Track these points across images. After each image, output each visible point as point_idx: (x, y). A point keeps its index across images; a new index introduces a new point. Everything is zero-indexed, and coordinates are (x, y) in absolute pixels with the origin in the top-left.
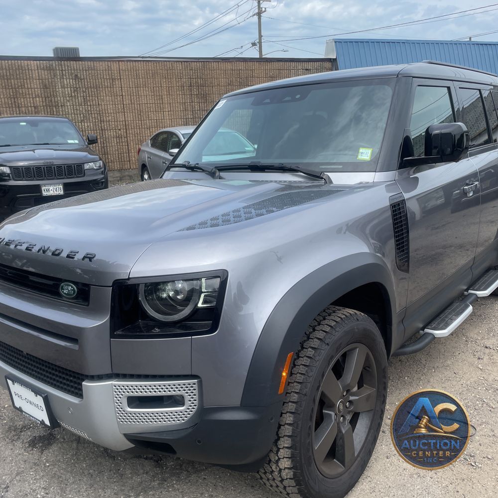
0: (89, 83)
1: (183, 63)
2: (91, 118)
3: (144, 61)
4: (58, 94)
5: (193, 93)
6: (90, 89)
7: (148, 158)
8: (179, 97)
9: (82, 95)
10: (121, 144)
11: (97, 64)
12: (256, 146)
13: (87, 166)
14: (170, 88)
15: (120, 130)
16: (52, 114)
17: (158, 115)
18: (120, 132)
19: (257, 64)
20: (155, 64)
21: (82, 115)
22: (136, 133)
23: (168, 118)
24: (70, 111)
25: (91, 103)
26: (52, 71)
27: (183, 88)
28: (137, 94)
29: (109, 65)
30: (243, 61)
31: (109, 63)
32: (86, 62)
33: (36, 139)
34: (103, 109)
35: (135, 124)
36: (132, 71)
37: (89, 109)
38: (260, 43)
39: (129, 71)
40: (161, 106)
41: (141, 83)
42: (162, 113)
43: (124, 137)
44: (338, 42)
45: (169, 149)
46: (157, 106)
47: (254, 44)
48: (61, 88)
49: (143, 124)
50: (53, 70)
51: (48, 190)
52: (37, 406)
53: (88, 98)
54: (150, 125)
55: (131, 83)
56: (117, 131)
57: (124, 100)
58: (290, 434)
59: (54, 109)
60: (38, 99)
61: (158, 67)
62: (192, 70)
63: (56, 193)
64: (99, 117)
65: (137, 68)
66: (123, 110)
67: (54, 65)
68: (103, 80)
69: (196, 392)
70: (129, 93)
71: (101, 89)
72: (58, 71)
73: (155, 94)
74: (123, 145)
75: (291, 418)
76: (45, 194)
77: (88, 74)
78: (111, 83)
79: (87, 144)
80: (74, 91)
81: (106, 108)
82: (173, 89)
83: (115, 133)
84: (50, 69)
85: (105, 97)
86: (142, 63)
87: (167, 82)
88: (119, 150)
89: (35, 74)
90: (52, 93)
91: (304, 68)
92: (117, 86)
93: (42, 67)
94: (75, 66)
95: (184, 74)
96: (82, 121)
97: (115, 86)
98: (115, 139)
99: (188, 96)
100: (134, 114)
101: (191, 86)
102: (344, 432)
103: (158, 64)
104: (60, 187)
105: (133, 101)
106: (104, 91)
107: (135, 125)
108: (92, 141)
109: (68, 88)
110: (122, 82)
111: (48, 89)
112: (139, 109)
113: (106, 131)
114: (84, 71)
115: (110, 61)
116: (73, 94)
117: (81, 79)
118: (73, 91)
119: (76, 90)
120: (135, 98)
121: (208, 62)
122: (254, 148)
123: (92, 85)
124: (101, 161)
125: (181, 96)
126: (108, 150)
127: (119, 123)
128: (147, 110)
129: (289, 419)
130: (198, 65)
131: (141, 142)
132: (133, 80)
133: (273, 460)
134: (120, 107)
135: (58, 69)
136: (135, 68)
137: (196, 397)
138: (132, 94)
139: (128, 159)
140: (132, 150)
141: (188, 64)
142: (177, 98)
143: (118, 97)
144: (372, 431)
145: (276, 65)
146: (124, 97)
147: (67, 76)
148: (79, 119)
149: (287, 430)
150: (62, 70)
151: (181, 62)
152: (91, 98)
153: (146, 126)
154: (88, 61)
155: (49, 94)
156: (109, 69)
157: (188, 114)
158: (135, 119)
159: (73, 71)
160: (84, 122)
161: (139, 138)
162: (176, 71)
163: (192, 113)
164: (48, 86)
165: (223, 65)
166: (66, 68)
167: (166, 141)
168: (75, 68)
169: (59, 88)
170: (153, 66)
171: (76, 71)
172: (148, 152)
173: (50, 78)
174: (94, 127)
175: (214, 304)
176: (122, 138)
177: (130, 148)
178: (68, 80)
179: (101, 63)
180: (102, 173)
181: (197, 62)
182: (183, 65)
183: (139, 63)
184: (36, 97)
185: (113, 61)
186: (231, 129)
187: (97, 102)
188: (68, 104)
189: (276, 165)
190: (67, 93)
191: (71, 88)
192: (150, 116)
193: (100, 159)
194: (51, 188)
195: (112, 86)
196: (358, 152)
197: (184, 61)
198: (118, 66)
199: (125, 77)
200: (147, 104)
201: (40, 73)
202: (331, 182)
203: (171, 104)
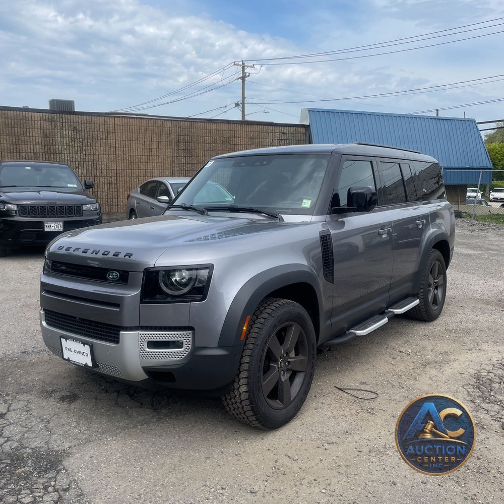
0: (86, 135)
1: (173, 122)
2: (85, 165)
3: (137, 118)
4: (57, 143)
5: (180, 148)
6: (86, 140)
7: (137, 203)
8: (167, 151)
9: (79, 145)
10: (111, 190)
11: (95, 119)
12: (235, 197)
13: (85, 208)
14: (160, 143)
15: (111, 177)
16: (49, 161)
17: (147, 166)
18: (111, 179)
19: (239, 127)
20: (147, 121)
21: (77, 162)
22: (126, 180)
23: (156, 169)
24: (66, 158)
25: (87, 153)
26: (53, 123)
27: (171, 143)
28: (129, 147)
29: (106, 120)
30: (227, 123)
31: (106, 118)
32: (85, 116)
33: (38, 181)
34: (97, 158)
35: (125, 172)
36: (126, 126)
37: (84, 157)
38: (243, 104)
39: (124, 126)
40: (151, 158)
41: (134, 137)
42: (151, 164)
43: (115, 184)
44: (311, 111)
45: (157, 197)
46: (146, 158)
47: (237, 105)
48: (60, 137)
49: (133, 173)
50: (54, 121)
51: (50, 227)
52: (83, 354)
53: (84, 148)
54: (140, 174)
55: (124, 136)
56: (108, 178)
57: (117, 151)
58: (247, 369)
59: (52, 156)
60: (38, 146)
61: (150, 124)
62: (181, 128)
63: (57, 229)
64: (93, 165)
65: (131, 124)
66: (115, 160)
67: (56, 117)
68: (99, 132)
69: (190, 339)
70: (122, 145)
71: (97, 140)
72: (59, 123)
73: (146, 147)
74: (112, 191)
75: (248, 359)
76: (46, 229)
77: (85, 127)
78: (106, 136)
79: (84, 188)
80: (72, 140)
81: (100, 157)
82: (162, 144)
83: (106, 180)
84: (52, 120)
85: (99, 148)
86: (136, 119)
87: (157, 137)
88: (109, 195)
89: (38, 124)
90: (51, 142)
91: (280, 132)
92: (112, 138)
93: (45, 118)
94: (75, 119)
95: (173, 131)
96: (76, 167)
97: (109, 138)
98: (106, 185)
99: (176, 151)
100: (125, 164)
101: (179, 142)
102: (283, 381)
103: (150, 121)
104: (60, 224)
105: (125, 153)
106: (99, 143)
107: (125, 174)
108: (88, 186)
109: (66, 138)
110: (116, 136)
111: (48, 138)
112: (130, 160)
113: (98, 178)
114: (83, 124)
115: (107, 117)
116: (71, 143)
117: (79, 131)
118: (70, 141)
119: (73, 140)
120: (127, 150)
121: (196, 122)
122: (233, 199)
123: (89, 137)
124: (98, 204)
125: (169, 150)
126: (99, 194)
127: (110, 170)
128: (137, 160)
129: (246, 359)
130: (186, 124)
131: (130, 189)
132: (126, 134)
133: (236, 388)
134: (112, 157)
135: (58, 121)
136: (128, 123)
137: (190, 343)
138: (125, 146)
139: (116, 204)
140: (121, 195)
141: (177, 123)
142: (165, 152)
143: (112, 148)
144: (304, 386)
145: (256, 128)
146: (117, 148)
147: (67, 128)
148: (74, 166)
149: (245, 367)
150: (62, 122)
151: (171, 121)
152: (86, 148)
153: (135, 175)
154: (86, 115)
155: (48, 143)
156: (105, 123)
157: (174, 166)
158: (125, 168)
159: (72, 124)
160: (78, 169)
161: (128, 185)
162: (166, 128)
163: (178, 166)
164: (48, 135)
165: (208, 126)
166: (67, 120)
167: (154, 189)
168: (75, 120)
169: (58, 138)
170: (145, 123)
171: (75, 124)
172: (137, 198)
173: (50, 128)
174: (88, 173)
175: (204, 284)
176: (112, 184)
177: (119, 194)
178: (67, 131)
179: (98, 118)
180: (98, 214)
181: (185, 121)
182: (173, 124)
183: (133, 119)
184: (36, 145)
185: (110, 117)
186: (214, 181)
187: (92, 151)
188: (65, 152)
189: (247, 208)
190: (65, 142)
191: (69, 138)
192: (140, 166)
193: (97, 202)
194: (53, 225)
195: (107, 139)
196: (302, 202)
197: (174, 120)
198: (113, 121)
199: (119, 131)
200: (138, 155)
201: (42, 124)
202: (283, 220)
203: (160, 157)
